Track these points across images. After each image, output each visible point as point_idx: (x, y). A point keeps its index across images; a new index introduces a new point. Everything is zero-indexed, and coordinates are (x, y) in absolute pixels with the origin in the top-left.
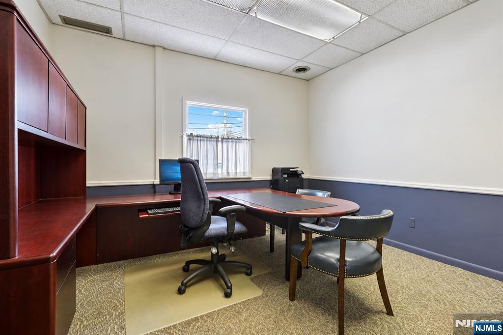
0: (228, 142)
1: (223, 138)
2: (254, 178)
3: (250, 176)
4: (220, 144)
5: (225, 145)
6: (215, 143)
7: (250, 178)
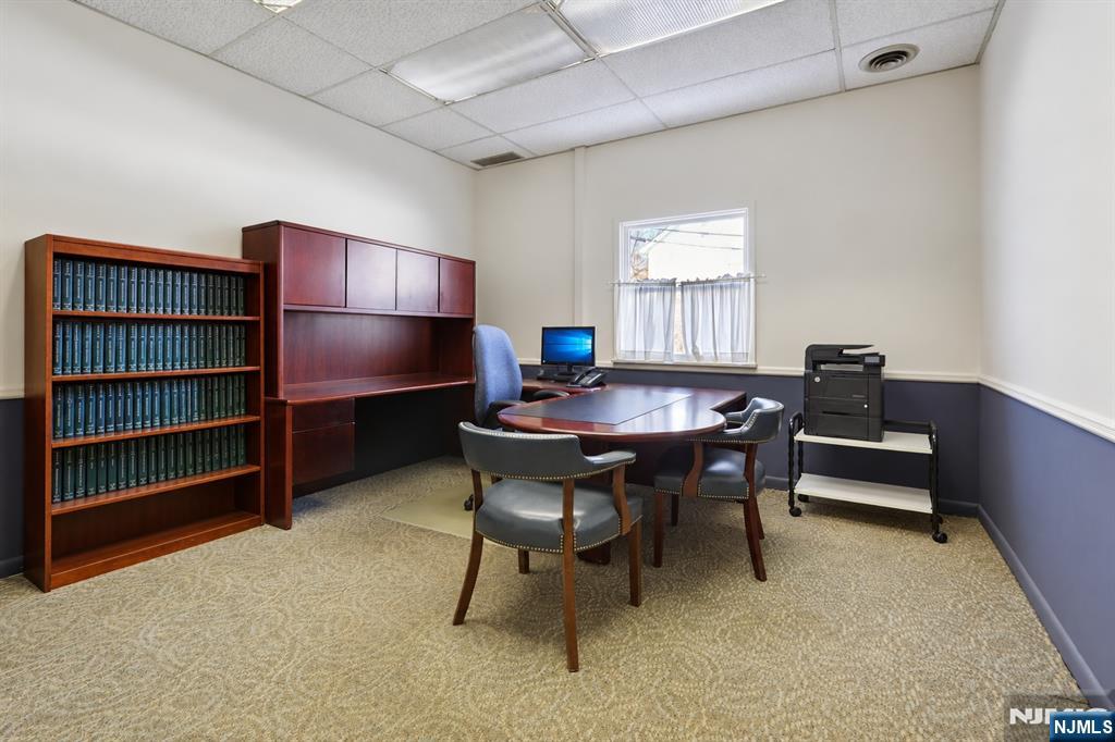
0: (693, 289)
1: (683, 284)
2: (763, 369)
3: (751, 363)
4: (678, 293)
5: (688, 295)
6: (668, 295)
7: (755, 369)
